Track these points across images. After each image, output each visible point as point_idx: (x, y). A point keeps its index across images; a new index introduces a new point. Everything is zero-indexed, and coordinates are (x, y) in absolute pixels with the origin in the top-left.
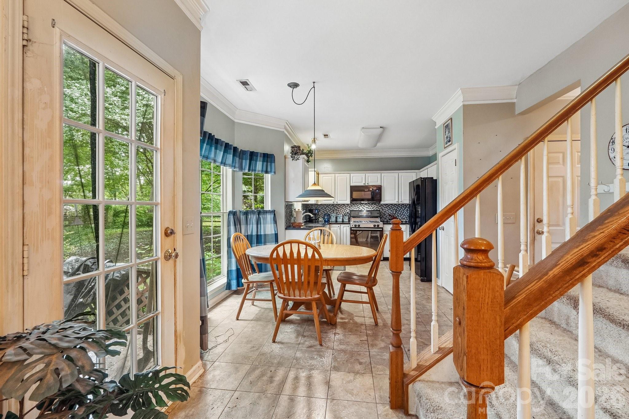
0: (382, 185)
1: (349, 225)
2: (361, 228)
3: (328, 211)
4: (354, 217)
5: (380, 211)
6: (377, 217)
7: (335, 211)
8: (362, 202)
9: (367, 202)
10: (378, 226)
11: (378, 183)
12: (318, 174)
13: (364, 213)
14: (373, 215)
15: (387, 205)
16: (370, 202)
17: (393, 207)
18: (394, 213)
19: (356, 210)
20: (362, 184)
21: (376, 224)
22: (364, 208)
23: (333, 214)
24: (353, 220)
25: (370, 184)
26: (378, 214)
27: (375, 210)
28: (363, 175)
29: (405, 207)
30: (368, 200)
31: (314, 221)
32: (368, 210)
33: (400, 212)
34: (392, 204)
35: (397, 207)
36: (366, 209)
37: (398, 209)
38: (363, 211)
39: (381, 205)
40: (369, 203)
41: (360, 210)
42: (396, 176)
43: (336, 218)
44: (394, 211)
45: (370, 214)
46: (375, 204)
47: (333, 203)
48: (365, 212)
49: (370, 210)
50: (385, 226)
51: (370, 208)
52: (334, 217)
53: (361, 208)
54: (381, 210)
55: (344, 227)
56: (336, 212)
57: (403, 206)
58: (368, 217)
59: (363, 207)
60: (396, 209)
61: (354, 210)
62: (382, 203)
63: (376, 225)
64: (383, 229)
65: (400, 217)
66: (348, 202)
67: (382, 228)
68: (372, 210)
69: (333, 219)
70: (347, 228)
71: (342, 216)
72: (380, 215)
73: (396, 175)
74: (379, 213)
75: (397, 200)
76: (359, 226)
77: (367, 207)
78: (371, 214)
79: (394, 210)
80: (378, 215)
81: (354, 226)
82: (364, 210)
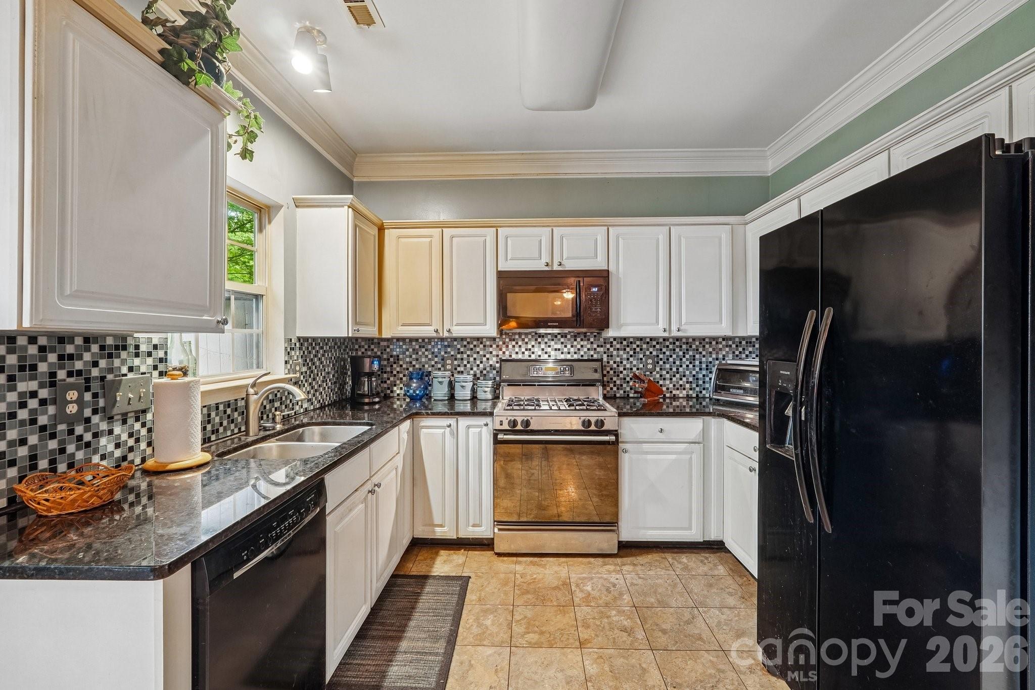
0: (612, 269)
1: (488, 420)
2: (533, 432)
3: (425, 360)
4: (512, 383)
5: (601, 360)
6: (591, 383)
7: (449, 362)
8: (542, 331)
9: (556, 331)
10: (600, 423)
11: (597, 264)
12: (381, 229)
13: (548, 369)
14: (578, 376)
15: (625, 342)
16: (566, 331)
17: (645, 346)
18: (650, 367)
19: (520, 356)
20: (539, 265)
21: (593, 416)
22: (549, 350)
23: (440, 373)
24: (508, 393)
25: (570, 265)
26: (596, 371)
27: (585, 358)
28: (544, 233)
29: (684, 347)
30: (561, 323)
31: (367, 400)
32: (562, 357)
33: (668, 366)
34: (641, 339)
35: (658, 347)
36: (553, 353)
37: (661, 356)
38: (545, 361)
39: (606, 341)
40: (564, 336)
41: (533, 357)
42: (661, 237)
43: (451, 386)
44: (650, 361)
45: (567, 374)
46: (585, 336)
47: (435, 335)
48: (551, 365)
49: (569, 357)
50: (626, 421)
51: (570, 350)
52: (441, 383)
53: (536, 349)
54: (605, 356)
55: (468, 427)
56: (452, 364)
57: (677, 343)
58: (559, 383)
59: (543, 346)
60: (654, 353)
61: (514, 356)
62: (611, 333)
63: (593, 420)
64: (617, 436)
65: (668, 382)
66: (490, 329)
67: (615, 433)
68: (576, 357)
69: (440, 391)
70: (480, 434)
71: (470, 378)
72: (604, 376)
73: (661, 234)
74: (599, 370)
75: (662, 325)
76: (527, 423)
77: (559, 346)
78: (572, 370)
79: (648, 357)
80: (597, 376)
81: (506, 426)
82: (546, 356)
